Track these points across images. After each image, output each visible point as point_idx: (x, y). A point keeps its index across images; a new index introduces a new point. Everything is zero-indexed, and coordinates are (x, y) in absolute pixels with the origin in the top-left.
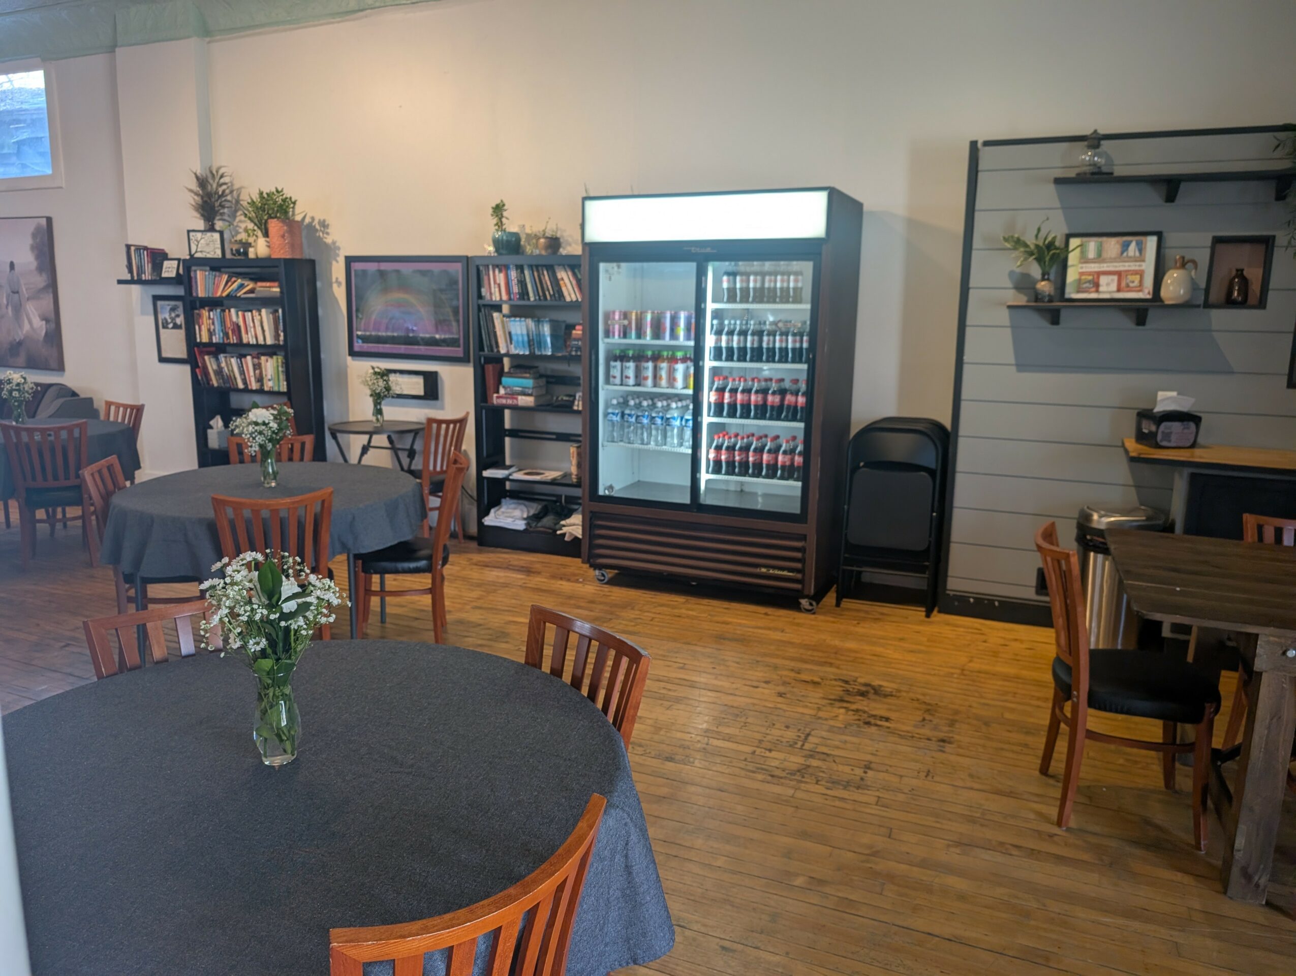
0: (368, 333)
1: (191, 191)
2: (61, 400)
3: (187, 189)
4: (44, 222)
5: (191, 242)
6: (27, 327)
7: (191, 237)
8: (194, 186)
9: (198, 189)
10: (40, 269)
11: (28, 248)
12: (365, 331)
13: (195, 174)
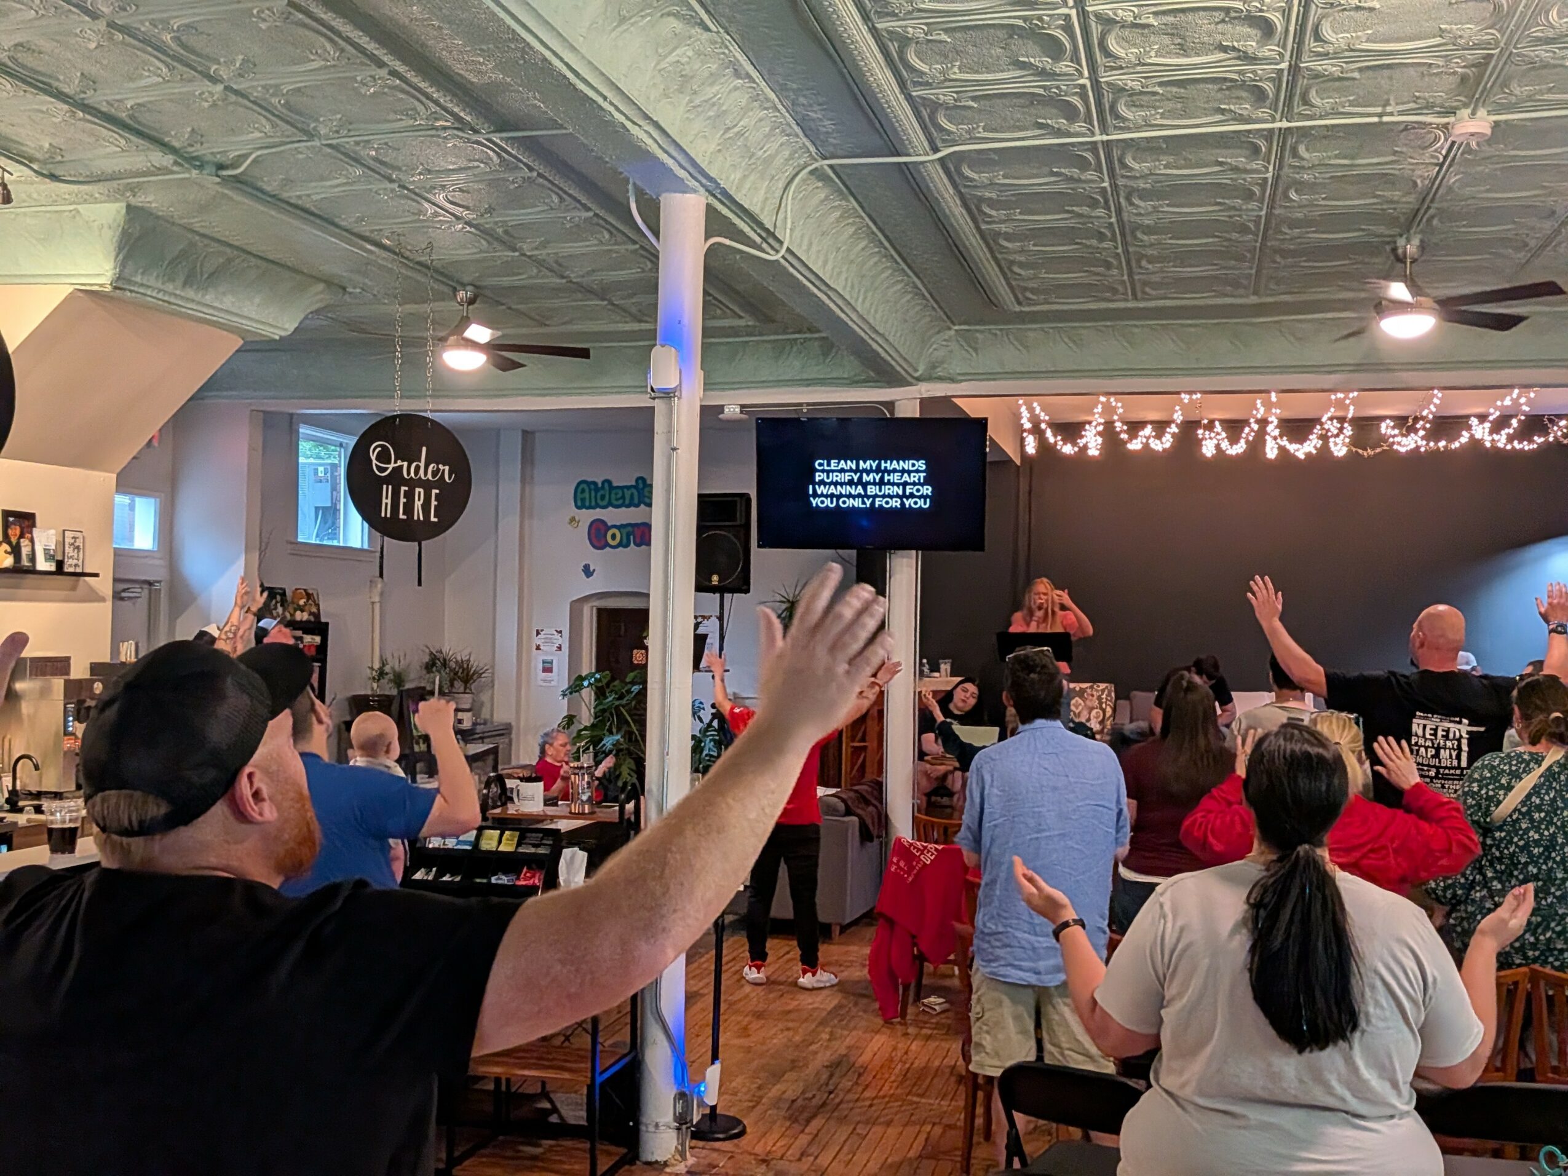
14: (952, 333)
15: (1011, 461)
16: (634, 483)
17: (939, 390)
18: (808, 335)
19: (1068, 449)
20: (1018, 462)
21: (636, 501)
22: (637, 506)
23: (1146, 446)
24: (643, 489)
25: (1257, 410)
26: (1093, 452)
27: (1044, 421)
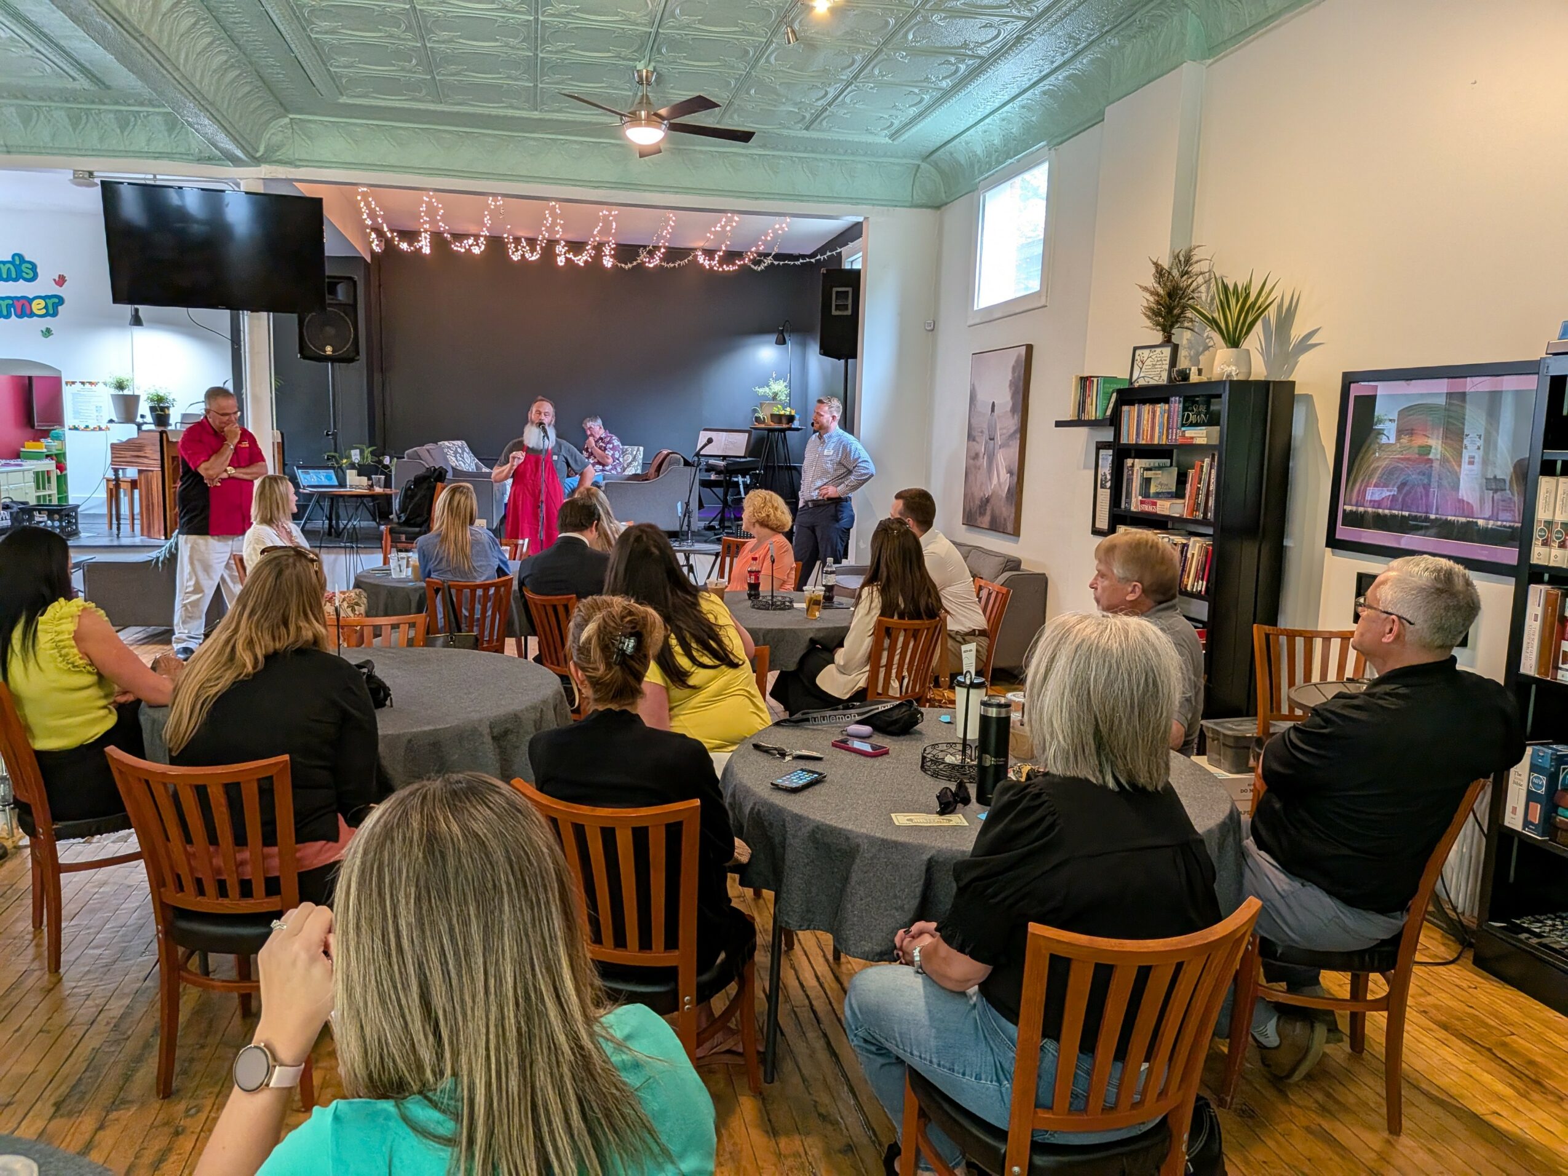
0: (1361, 509)
1: (1146, 289)
2: (1007, 574)
3: (1141, 287)
4: (1023, 350)
5: (1135, 366)
6: (995, 481)
7: (1137, 357)
8: (1151, 282)
9: (1156, 285)
10: (1013, 410)
11: (1008, 384)
12: (1357, 505)
13: (1156, 264)
14: (287, 120)
15: (362, 259)
16: (10, 259)
17: (281, 172)
18: (151, 109)
19: (404, 246)
20: (369, 260)
21: (14, 276)
22: (16, 280)
23: (469, 251)
24: (20, 264)
25: (547, 219)
26: (427, 250)
27: (379, 216)
